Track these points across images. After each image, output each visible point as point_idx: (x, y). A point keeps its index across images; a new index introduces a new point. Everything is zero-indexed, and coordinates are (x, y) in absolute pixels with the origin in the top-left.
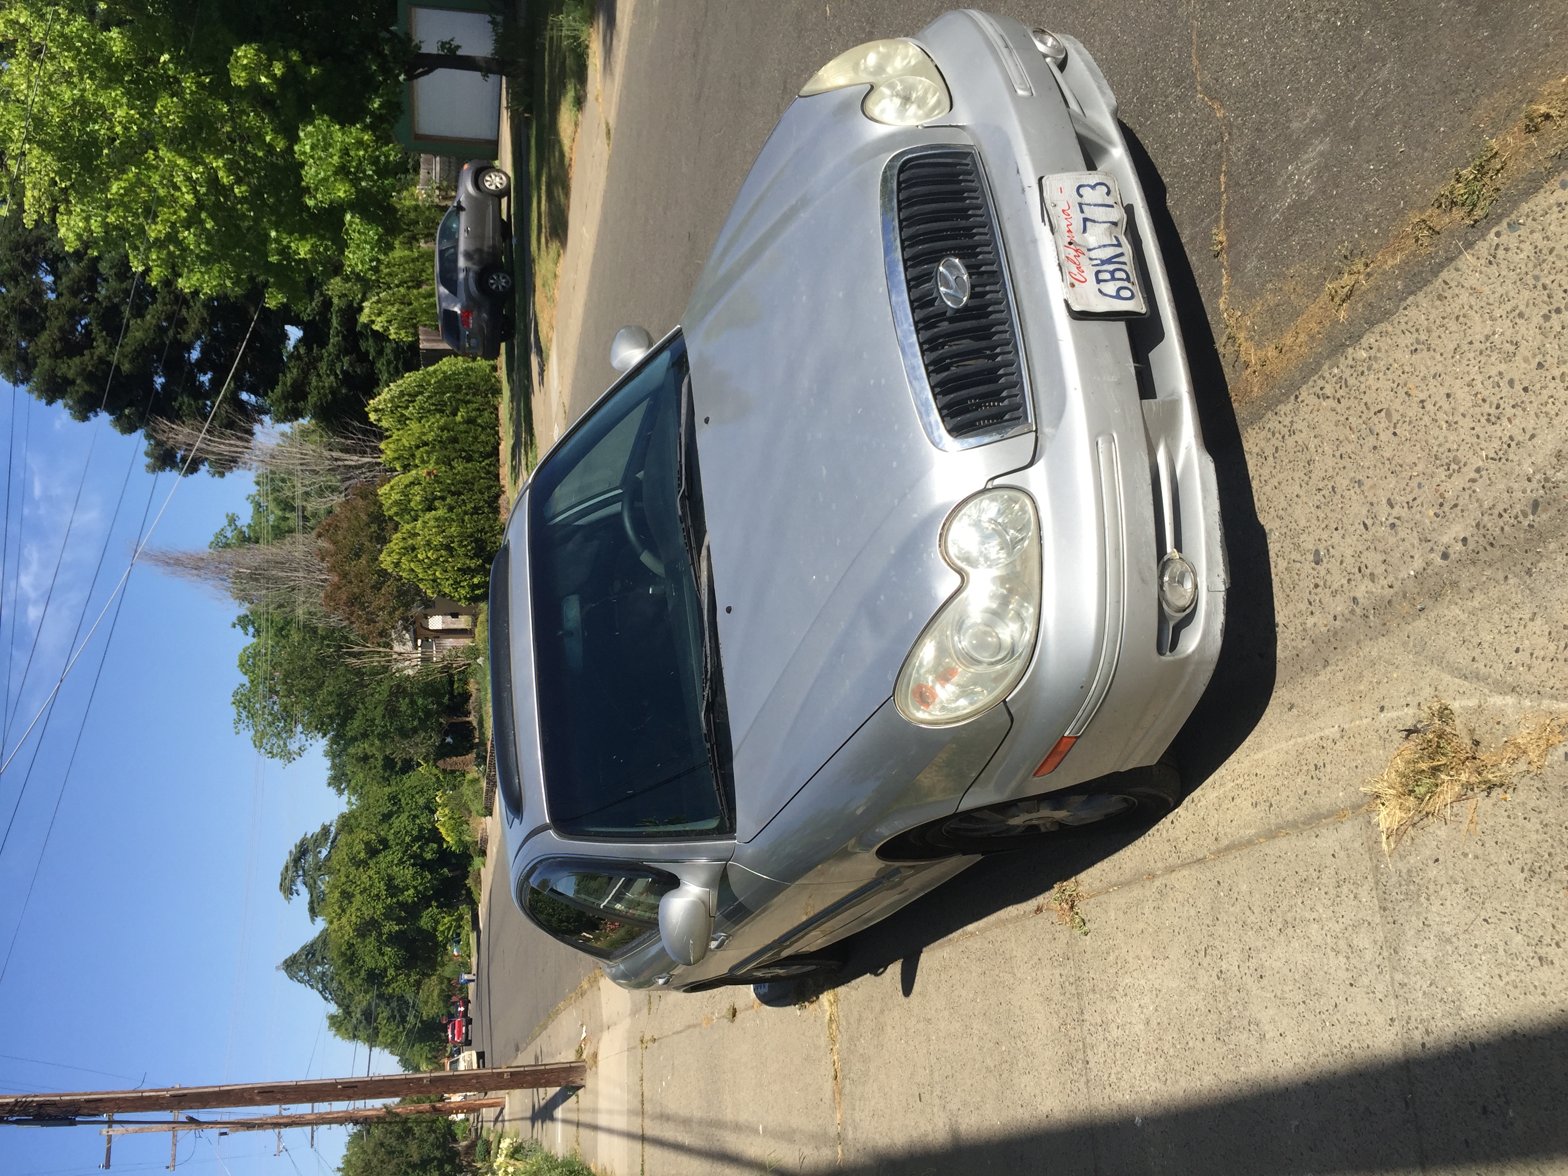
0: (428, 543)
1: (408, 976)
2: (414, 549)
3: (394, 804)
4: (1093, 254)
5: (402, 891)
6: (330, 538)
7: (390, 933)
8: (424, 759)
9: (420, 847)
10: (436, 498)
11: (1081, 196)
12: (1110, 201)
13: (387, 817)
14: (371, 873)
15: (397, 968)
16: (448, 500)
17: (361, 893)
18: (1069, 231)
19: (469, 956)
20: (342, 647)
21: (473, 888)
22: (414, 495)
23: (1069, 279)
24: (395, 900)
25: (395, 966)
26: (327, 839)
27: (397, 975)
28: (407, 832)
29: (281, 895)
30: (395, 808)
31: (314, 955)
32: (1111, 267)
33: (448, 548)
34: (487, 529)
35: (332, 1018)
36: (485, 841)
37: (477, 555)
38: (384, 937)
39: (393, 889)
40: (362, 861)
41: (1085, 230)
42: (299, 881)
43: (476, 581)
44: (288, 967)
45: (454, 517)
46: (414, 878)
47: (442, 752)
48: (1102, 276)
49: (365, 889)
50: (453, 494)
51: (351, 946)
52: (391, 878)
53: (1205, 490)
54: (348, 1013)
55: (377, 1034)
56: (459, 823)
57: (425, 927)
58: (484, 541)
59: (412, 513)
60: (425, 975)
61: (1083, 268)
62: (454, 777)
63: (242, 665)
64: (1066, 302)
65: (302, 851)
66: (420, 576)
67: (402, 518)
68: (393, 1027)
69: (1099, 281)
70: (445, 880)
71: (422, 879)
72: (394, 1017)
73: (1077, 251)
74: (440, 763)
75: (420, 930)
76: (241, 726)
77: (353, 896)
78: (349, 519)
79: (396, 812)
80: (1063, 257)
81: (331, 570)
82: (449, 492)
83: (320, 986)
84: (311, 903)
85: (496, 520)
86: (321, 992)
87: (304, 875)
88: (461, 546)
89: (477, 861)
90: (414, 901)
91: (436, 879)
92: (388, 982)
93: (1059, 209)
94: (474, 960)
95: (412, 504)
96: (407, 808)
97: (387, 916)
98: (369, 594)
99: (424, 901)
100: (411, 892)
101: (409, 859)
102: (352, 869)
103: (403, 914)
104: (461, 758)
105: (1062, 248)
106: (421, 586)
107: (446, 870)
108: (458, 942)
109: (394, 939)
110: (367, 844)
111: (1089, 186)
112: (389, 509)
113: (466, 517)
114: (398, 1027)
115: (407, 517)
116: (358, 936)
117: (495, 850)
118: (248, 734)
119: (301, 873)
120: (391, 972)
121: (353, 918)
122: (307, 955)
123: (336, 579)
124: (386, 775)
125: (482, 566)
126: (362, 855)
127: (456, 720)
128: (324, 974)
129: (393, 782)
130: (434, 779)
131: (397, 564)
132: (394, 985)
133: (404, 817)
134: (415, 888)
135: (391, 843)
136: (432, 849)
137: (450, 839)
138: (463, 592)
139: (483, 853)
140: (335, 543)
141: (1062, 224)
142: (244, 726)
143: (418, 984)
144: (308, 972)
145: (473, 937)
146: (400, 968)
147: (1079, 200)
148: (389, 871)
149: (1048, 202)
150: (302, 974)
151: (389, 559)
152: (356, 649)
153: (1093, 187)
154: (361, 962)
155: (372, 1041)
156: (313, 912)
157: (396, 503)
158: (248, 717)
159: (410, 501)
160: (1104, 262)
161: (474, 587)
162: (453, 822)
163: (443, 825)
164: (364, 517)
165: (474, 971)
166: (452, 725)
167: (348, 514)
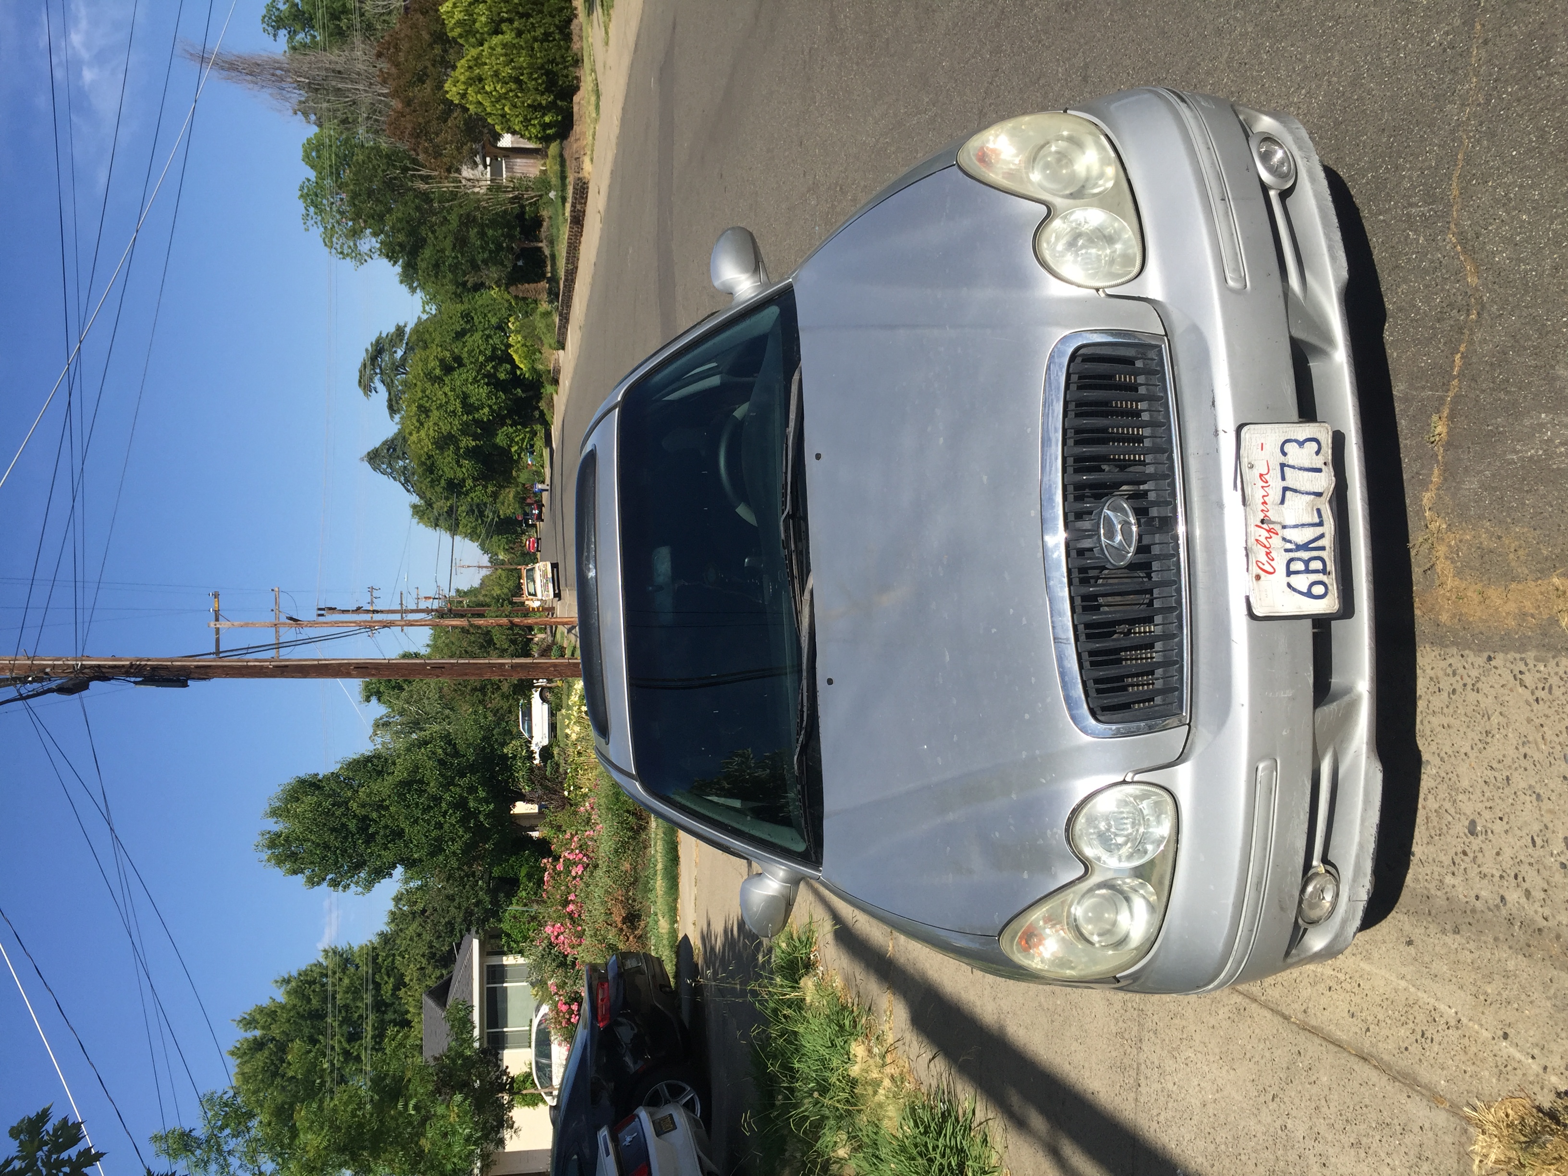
0: (496, 74)
1: (485, 487)
2: (480, 79)
3: (467, 322)
4: (1289, 534)
5: (477, 409)
6: (390, 60)
7: (467, 448)
8: (496, 283)
9: (493, 367)
10: (503, 20)
11: (1284, 454)
12: (1318, 462)
13: (460, 335)
14: (447, 389)
15: (475, 479)
16: (516, 24)
17: (437, 409)
18: (1265, 503)
19: (543, 467)
20: (408, 169)
21: (545, 411)
22: (478, 14)
23: (1255, 570)
24: (470, 417)
25: (473, 478)
26: (401, 340)
27: (475, 486)
28: (480, 352)
29: (361, 392)
30: (468, 327)
31: (394, 450)
32: (1306, 555)
33: (517, 81)
34: (558, 60)
35: (415, 507)
36: (557, 371)
37: (548, 90)
38: (462, 451)
39: (468, 407)
40: (438, 378)
41: (1282, 502)
42: (377, 379)
43: (547, 119)
44: (371, 459)
45: (522, 43)
46: (489, 397)
47: (516, 277)
48: (1295, 566)
49: (441, 406)
50: (522, 16)
51: (430, 457)
52: (465, 397)
53: (1367, 801)
54: (429, 504)
55: (457, 525)
56: (532, 352)
57: (501, 444)
58: (555, 74)
59: (478, 36)
60: (501, 487)
61: (1274, 554)
62: (527, 305)
63: (307, 158)
64: (1248, 599)
65: (378, 350)
66: (488, 110)
67: (467, 41)
68: (472, 519)
69: (1289, 573)
70: (517, 400)
71: (497, 398)
72: (473, 511)
73: (1269, 531)
74: (512, 289)
75: (496, 446)
76: (310, 222)
77: (429, 410)
78: (410, 38)
79: (469, 330)
80: (1252, 541)
81: (395, 94)
82: (518, 13)
83: (402, 479)
84: (390, 400)
85: (568, 48)
86: (403, 484)
87: (381, 374)
88: (530, 78)
89: (549, 389)
90: (489, 420)
91: (509, 399)
92: (467, 491)
93: (1256, 472)
94: (547, 471)
95: (478, 25)
96: (481, 327)
97: (464, 432)
98: (434, 126)
99: (499, 420)
100: (486, 410)
101: (483, 378)
102: (428, 385)
103: (479, 431)
104: (533, 286)
105: (1252, 529)
106: (489, 120)
107: (519, 390)
108: (532, 453)
109: (471, 453)
110: (442, 361)
111: (1296, 441)
112: (452, 30)
113: (536, 45)
114: (477, 520)
115: (473, 40)
116: (437, 448)
117: (567, 383)
118: (317, 232)
119: (378, 371)
120: (469, 483)
121: (431, 432)
122: (388, 450)
123: (400, 106)
124: (458, 291)
125: (554, 103)
126: (438, 372)
127: (527, 244)
128: (405, 467)
129: (465, 299)
130: (506, 305)
131: (464, 96)
132: (472, 495)
133: (477, 336)
134: (490, 407)
135: (465, 361)
136: (505, 370)
137: (523, 366)
138: (534, 131)
139: (556, 382)
140: (397, 65)
141: (1256, 494)
142: (312, 222)
143: (495, 495)
144: (390, 465)
145: (546, 453)
146: (477, 480)
147: (1282, 459)
148: (464, 389)
149: (1245, 461)
150: (384, 466)
151: (454, 89)
152: (424, 172)
153: (1301, 444)
154: (441, 472)
155: (454, 529)
156: (392, 409)
157: (459, 23)
158: (316, 213)
159: (474, 21)
160: (1299, 548)
161: (545, 126)
162: (525, 349)
163: (516, 352)
164: (426, 36)
165: (548, 481)
166: (523, 250)
167: (409, 32)
